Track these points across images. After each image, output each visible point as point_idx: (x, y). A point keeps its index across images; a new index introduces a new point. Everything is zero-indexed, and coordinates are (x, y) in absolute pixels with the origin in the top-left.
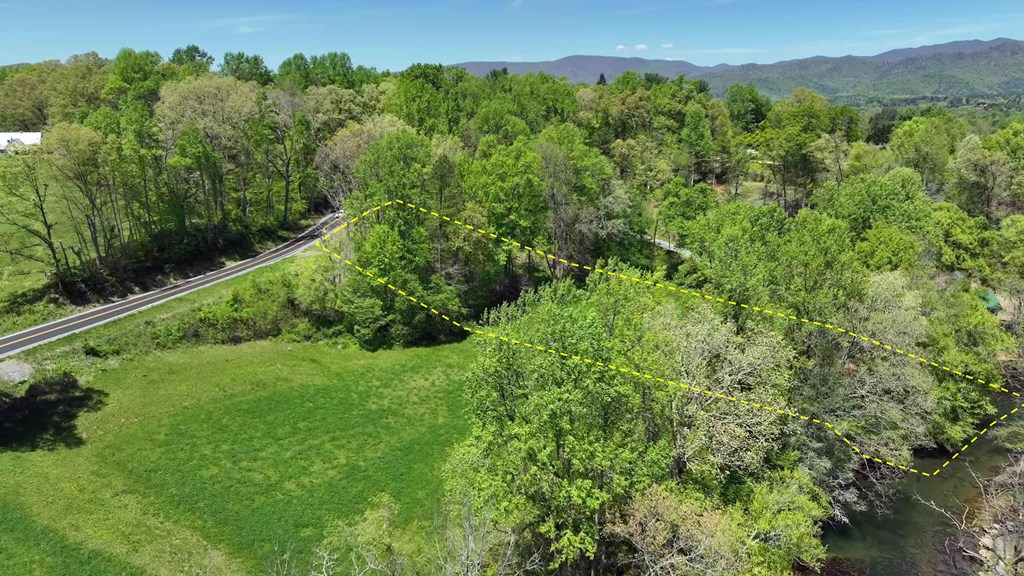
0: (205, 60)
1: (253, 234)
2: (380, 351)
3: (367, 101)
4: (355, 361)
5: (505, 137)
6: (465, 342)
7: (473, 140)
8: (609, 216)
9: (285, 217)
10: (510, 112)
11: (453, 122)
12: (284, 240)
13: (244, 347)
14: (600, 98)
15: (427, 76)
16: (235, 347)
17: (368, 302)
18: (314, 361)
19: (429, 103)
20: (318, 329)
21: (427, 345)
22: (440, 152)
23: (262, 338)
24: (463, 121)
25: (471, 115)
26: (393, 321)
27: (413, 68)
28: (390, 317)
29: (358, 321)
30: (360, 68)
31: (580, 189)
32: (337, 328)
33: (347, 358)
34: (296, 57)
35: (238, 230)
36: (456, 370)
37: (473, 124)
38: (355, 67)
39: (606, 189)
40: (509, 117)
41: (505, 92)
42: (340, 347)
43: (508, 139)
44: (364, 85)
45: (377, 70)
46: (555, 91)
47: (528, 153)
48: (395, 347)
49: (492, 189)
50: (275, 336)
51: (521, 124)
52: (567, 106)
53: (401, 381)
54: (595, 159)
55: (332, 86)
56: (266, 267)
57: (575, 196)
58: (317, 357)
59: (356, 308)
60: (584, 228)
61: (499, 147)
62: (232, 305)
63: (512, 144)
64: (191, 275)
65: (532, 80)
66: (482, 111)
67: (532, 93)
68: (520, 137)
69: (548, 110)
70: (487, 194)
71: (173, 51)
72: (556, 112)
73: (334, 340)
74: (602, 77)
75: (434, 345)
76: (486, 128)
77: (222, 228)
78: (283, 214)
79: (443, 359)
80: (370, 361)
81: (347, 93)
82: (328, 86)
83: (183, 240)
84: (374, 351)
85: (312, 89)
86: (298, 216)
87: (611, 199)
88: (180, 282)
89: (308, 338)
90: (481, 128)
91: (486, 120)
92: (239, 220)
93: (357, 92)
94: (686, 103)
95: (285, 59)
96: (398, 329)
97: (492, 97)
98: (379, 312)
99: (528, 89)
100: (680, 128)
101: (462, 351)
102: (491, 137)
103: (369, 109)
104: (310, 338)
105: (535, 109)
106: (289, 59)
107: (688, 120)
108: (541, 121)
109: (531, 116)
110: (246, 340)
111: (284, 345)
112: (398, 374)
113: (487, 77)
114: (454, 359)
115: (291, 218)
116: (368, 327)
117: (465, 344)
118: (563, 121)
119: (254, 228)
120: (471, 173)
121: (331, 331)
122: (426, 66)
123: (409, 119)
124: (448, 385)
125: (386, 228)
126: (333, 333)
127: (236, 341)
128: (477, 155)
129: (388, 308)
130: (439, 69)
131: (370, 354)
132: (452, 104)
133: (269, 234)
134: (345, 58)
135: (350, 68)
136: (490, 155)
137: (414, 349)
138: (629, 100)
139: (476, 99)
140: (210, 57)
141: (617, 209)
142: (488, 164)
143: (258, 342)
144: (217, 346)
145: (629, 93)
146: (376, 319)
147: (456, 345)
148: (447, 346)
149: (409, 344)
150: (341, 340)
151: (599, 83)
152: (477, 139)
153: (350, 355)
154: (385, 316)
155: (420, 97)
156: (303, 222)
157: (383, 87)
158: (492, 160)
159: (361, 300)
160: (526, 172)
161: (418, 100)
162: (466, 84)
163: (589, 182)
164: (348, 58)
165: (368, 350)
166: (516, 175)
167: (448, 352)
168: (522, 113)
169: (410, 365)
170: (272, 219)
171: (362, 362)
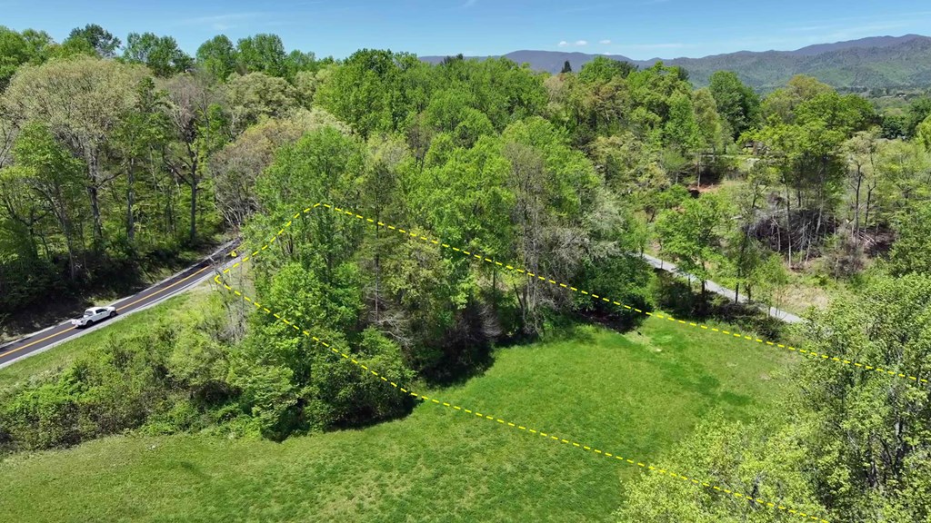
0: (110, 42)
1: (142, 261)
2: (290, 440)
3: (302, 91)
4: (250, 462)
5: (463, 137)
6: (410, 418)
7: (422, 139)
8: (596, 235)
9: (193, 232)
10: (467, 103)
11: (398, 116)
12: (185, 264)
13: (82, 451)
14: (570, 87)
15: (374, 63)
16: (66, 452)
17: (273, 371)
18: (187, 466)
19: (369, 92)
20: (202, 411)
21: (357, 426)
22: (378, 156)
23: (114, 431)
24: (411, 114)
25: (421, 107)
26: (310, 395)
27: (358, 55)
28: (305, 390)
29: (258, 401)
30: (295, 54)
31: (559, 203)
32: (229, 408)
33: (240, 456)
34: (217, 39)
35: (119, 256)
36: (395, 474)
37: (424, 119)
38: (288, 51)
39: (589, 202)
40: (467, 109)
41: (461, 80)
42: (231, 436)
43: (467, 139)
44: (300, 73)
45: (316, 56)
46: (520, 80)
47: (495, 158)
48: (312, 432)
49: (447, 208)
50: (135, 427)
51: (482, 119)
52: (534, 95)
53: (313, 501)
54: (578, 164)
55: (260, 74)
56: (142, 313)
57: (553, 213)
58: (195, 458)
59: (254, 382)
60: (564, 253)
61: (457, 150)
62: (72, 383)
63: (471, 146)
64: (38, 325)
65: (493, 66)
66: (434, 103)
67: (493, 81)
68: (483, 137)
69: (512, 101)
70: (441, 215)
71: (70, 32)
72: (521, 103)
73: (223, 426)
74: (567, 64)
75: (368, 425)
76: (439, 123)
77: (94, 256)
78: (190, 228)
79: (378, 451)
80: (273, 460)
81: (275, 81)
82: (253, 73)
83: (26, 278)
84: (280, 440)
85: (234, 76)
86: (212, 229)
87: (598, 215)
88: (18, 338)
89: (185, 426)
90: (432, 124)
91: (440, 114)
92: (121, 242)
93: (288, 81)
94: (669, 94)
95: (203, 41)
96: (316, 408)
97: (446, 85)
98: (286, 386)
99: (488, 76)
100: (664, 121)
101: (405, 434)
102: (445, 137)
103: (302, 100)
104: (188, 426)
105: (497, 99)
106: (208, 42)
107: (673, 112)
108: (504, 114)
109: (493, 108)
110: (87, 438)
111: (147, 441)
112: (309, 487)
113: (441, 64)
114: (395, 452)
115: (200, 233)
116: (272, 408)
117: (411, 422)
118: (529, 114)
119: (142, 253)
120: (419, 184)
121: (220, 413)
122: (374, 52)
123: (344, 112)
124: (382, 509)
125: (298, 266)
126: (223, 416)
127: (71, 440)
128: (428, 159)
129: (302, 377)
130: (387, 55)
131: (274, 445)
132: (397, 93)
133: (164, 259)
134: (274, 41)
135: (281, 53)
136: (445, 160)
137: (338, 433)
138: (603, 89)
139: (427, 89)
140: (116, 40)
141: (605, 227)
142: (442, 172)
143: (106, 439)
144: (38, 453)
145: (603, 81)
146: (285, 397)
147: (397, 422)
148: (385, 425)
149: (331, 427)
150: (234, 425)
151: (563, 72)
152: (428, 139)
153: (244, 451)
154: (298, 390)
155: (358, 85)
156: (218, 237)
157: (321, 74)
158: (447, 168)
159: (263, 370)
160: (491, 184)
161: (355, 89)
162: (416, 71)
163: (569, 193)
164: (279, 41)
165: (273, 439)
166: (480, 187)
167: (387, 438)
168: (481, 105)
169: (329, 467)
170: (170, 238)
171: (261, 462)
